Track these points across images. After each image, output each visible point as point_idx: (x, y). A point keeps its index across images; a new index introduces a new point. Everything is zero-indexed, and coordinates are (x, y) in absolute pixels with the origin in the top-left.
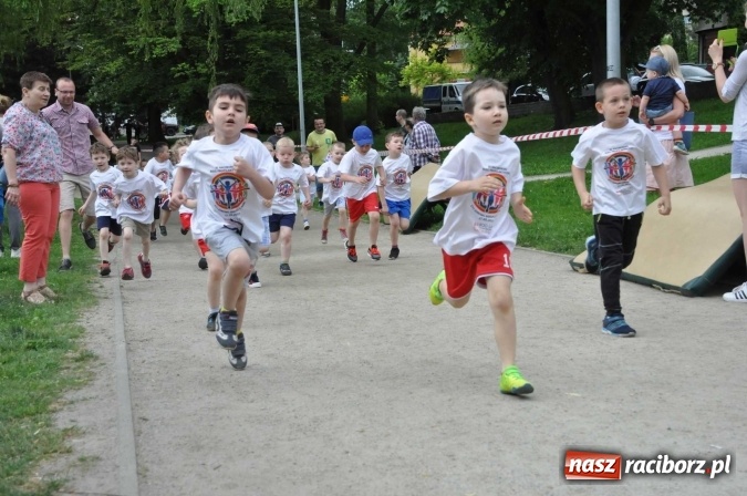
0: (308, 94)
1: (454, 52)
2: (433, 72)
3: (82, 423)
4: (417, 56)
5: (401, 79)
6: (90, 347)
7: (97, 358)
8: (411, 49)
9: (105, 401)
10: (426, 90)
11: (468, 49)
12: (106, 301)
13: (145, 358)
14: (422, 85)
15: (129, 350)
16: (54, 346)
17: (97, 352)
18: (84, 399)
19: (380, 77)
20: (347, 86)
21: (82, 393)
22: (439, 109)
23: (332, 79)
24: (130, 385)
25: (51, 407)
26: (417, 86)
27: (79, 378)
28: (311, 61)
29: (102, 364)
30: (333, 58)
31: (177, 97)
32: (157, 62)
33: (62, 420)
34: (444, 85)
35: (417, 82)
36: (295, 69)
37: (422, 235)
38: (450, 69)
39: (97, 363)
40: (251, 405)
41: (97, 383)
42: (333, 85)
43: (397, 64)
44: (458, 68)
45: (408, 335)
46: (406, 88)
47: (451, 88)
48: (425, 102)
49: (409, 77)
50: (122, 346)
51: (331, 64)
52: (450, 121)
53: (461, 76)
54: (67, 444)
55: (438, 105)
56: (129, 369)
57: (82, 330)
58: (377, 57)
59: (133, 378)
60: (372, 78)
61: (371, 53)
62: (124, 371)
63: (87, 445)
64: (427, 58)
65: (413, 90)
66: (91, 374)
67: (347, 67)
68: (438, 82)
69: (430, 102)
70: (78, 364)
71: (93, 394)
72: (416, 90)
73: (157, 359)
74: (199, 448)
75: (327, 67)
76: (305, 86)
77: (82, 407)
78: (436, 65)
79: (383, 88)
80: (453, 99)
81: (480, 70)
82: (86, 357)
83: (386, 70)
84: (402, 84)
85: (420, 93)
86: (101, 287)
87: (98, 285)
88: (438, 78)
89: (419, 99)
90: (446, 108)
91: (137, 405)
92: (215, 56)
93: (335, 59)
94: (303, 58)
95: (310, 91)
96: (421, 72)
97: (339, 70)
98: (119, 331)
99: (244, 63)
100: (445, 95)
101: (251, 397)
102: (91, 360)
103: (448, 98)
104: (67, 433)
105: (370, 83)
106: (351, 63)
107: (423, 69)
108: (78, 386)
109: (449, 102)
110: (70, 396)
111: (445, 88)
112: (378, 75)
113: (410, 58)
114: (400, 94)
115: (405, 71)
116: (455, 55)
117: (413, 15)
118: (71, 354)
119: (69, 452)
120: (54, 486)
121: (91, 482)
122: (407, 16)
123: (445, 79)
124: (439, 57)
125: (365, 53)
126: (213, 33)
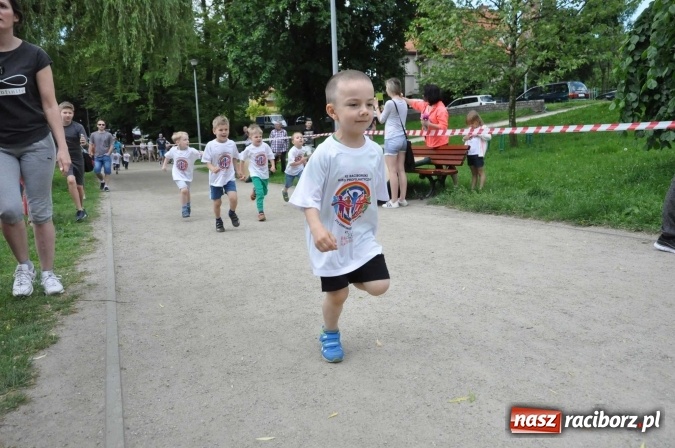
1: (269, 101)
2: (260, 110)
3: (90, 269)
4: (253, 103)
6: (95, 236)
7: (98, 240)
8: (250, 100)
9: (101, 259)
10: (257, 118)
11: (276, 100)
12: (104, 215)
14: (256, 116)
15: (114, 236)
16: (78, 235)
17: (98, 238)
18: (91, 259)
19: (236, 112)
21: (91, 256)
23: (213, 112)
25: (75, 263)
27: (89, 250)
28: (203, 104)
29: (101, 243)
30: (214, 103)
33: (80, 268)
34: (265, 116)
35: (253, 115)
36: (195, 108)
38: (268, 109)
41: (98, 251)
44: (272, 108)
46: (249, 117)
47: (269, 117)
51: (213, 106)
53: (273, 112)
55: (263, 125)
57: (91, 228)
58: (234, 103)
59: (115, 249)
60: (232, 112)
61: (232, 101)
62: (111, 246)
63: (92, 279)
64: (257, 104)
65: (252, 118)
66: (95, 247)
67: (220, 108)
68: (263, 115)
70: (89, 243)
71: (96, 256)
75: (211, 107)
76: (200, 116)
77: (90, 262)
78: (261, 107)
79: (238, 117)
80: (270, 122)
81: (281, 110)
82: (93, 240)
83: (238, 109)
84: (246, 115)
85: (255, 119)
88: (263, 113)
90: (266, 127)
91: (117, 261)
92: (151, 102)
96: (255, 110)
97: (216, 108)
98: (109, 228)
100: (266, 121)
104: (82, 274)
105: (231, 115)
106: (222, 106)
108: (89, 253)
109: (268, 124)
110: (84, 257)
113: (249, 104)
114: (245, 119)
115: (248, 110)
116: (270, 103)
117: (250, 84)
118: (85, 239)
119: (83, 282)
120: (75, 297)
121: (93, 295)
122: (247, 84)
123: (266, 113)
124: (262, 103)
125: (228, 101)
126: (151, 90)
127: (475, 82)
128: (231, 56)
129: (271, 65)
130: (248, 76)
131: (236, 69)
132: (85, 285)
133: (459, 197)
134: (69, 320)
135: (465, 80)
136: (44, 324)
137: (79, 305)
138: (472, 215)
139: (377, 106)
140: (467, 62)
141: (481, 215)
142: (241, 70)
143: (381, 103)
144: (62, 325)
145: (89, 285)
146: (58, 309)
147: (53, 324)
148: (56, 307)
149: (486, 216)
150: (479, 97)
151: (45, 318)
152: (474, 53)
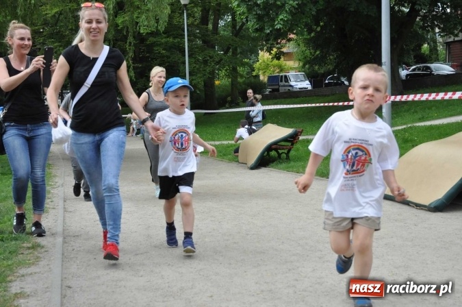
0: (193, 80)
1: (287, 54)
2: (274, 67)
3: (28, 289)
4: (264, 56)
5: (254, 71)
6: (40, 240)
7: (43, 247)
8: (260, 52)
9: (45, 275)
10: (270, 78)
11: (297, 52)
12: (54, 211)
13: (74, 247)
14: (267, 74)
15: (64, 242)
16: (16, 239)
17: (44, 243)
18: (31, 274)
19: (240, 69)
20: (218, 75)
21: (29, 270)
22: (278, 90)
23: (208, 69)
24: (62, 265)
25: (9, 279)
26: (264, 75)
27: (29, 260)
28: (195, 58)
29: (46, 251)
30: (209, 56)
33: (15, 288)
34: (281, 74)
35: (264, 72)
36: (184, 63)
37: (263, 170)
38: (285, 65)
39: (43, 250)
40: (141, 278)
41: (40, 263)
42: (210, 73)
43: (252, 61)
44: (290, 64)
45: (247, 235)
46: (257, 76)
47: (286, 76)
48: (269, 85)
49: (259, 70)
50: (60, 240)
51: (208, 60)
52: (284, 98)
53: (292, 69)
54: (16, 303)
55: (277, 87)
56: (63, 254)
58: (238, 56)
59: (65, 260)
60: (235, 69)
61: (235, 53)
62: (60, 256)
63: (29, 304)
64: (270, 57)
65: (261, 78)
66: (38, 257)
67: (218, 63)
68: (278, 73)
69: (272, 85)
70: (30, 251)
71: (38, 270)
72: (263, 78)
73: (82, 248)
75: (205, 62)
77: (29, 279)
78: (276, 62)
79: (242, 76)
80: (287, 84)
81: (304, 65)
82: (35, 247)
83: (243, 64)
84: (254, 74)
85: (266, 80)
86: (52, 202)
87: (50, 200)
88: (278, 70)
89: (265, 84)
90: (282, 90)
91: (65, 278)
92: (131, 54)
93: (211, 57)
94: (189, 56)
95: (194, 78)
96: (267, 66)
97: (213, 64)
98: (59, 230)
99: (152, 59)
100: (281, 81)
101: (141, 273)
102: (39, 249)
103: (283, 83)
104: (17, 296)
105: (233, 73)
106: (221, 60)
107: (268, 65)
108: (30, 265)
109: (284, 86)
110: (22, 271)
111: (282, 76)
112: (238, 68)
113: (259, 57)
114: (253, 80)
115: (257, 65)
116: (288, 55)
117: (260, 30)
118: (25, 244)
122: (257, 30)
123: (281, 71)
124: (277, 57)
125: (230, 54)
126: (130, 39)
129: (292, 2)
130: (259, 18)
131: (242, 9)
142: (250, 9)
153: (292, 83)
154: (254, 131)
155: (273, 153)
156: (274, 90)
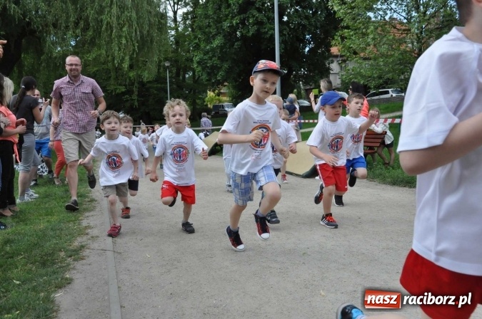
2: (216, 100)
3: (92, 224)
4: (210, 94)
5: (205, 102)
6: (94, 197)
7: (96, 201)
8: (208, 92)
9: (100, 216)
11: (228, 92)
14: (212, 104)
19: (198, 101)
21: (92, 213)
22: (218, 113)
25: (80, 218)
27: (90, 208)
29: (98, 203)
30: (181, 94)
31: (124, 107)
32: (117, 95)
33: (84, 223)
38: (222, 99)
41: (97, 210)
43: (203, 97)
44: (225, 98)
46: (207, 105)
47: (222, 105)
48: (214, 110)
49: (208, 101)
53: (226, 101)
54: (87, 231)
55: (218, 111)
60: (194, 101)
61: (195, 93)
63: (94, 232)
64: (214, 95)
65: (209, 106)
66: (94, 207)
67: (186, 97)
68: (218, 103)
70: (89, 203)
74: (134, 233)
77: (91, 218)
78: (217, 97)
79: (199, 105)
80: (223, 109)
81: (232, 100)
82: (92, 200)
83: (200, 99)
84: (205, 104)
85: (212, 107)
89: (211, 109)
90: (220, 112)
92: (136, 93)
94: (170, 94)
96: (212, 100)
103: (221, 109)
104: (86, 228)
108: (90, 211)
110: (87, 214)
111: (220, 105)
113: (208, 95)
114: (205, 107)
115: (206, 99)
116: (224, 94)
117: (209, 80)
118: (87, 200)
119: (87, 234)
120: (82, 247)
121: (95, 245)
122: (207, 80)
123: (220, 102)
124: (219, 94)
125: (192, 93)
126: (136, 84)
127: (389, 79)
128: (196, 59)
129: (226, 66)
130: (209, 74)
131: (199, 69)
132: (89, 237)
133: (377, 172)
134: (78, 265)
135: (380, 77)
136: (60, 267)
137: (86, 252)
138: (389, 187)
139: (312, 99)
140: (382, 64)
141: (396, 188)
142: (203, 69)
143: (316, 97)
144: (74, 269)
145: (92, 237)
146: (70, 256)
147: (67, 268)
148: (69, 253)
149: (401, 188)
150: (390, 90)
151: (61, 262)
152: (387, 56)
153: (226, 109)
154: (208, 135)
155: (218, 148)
156: (216, 113)
